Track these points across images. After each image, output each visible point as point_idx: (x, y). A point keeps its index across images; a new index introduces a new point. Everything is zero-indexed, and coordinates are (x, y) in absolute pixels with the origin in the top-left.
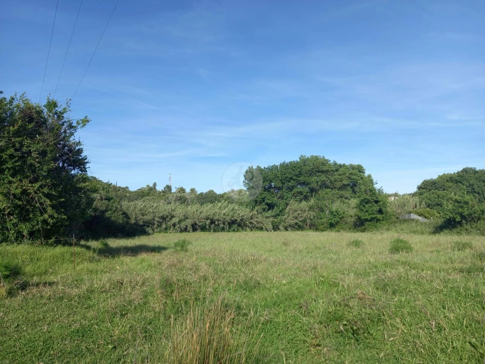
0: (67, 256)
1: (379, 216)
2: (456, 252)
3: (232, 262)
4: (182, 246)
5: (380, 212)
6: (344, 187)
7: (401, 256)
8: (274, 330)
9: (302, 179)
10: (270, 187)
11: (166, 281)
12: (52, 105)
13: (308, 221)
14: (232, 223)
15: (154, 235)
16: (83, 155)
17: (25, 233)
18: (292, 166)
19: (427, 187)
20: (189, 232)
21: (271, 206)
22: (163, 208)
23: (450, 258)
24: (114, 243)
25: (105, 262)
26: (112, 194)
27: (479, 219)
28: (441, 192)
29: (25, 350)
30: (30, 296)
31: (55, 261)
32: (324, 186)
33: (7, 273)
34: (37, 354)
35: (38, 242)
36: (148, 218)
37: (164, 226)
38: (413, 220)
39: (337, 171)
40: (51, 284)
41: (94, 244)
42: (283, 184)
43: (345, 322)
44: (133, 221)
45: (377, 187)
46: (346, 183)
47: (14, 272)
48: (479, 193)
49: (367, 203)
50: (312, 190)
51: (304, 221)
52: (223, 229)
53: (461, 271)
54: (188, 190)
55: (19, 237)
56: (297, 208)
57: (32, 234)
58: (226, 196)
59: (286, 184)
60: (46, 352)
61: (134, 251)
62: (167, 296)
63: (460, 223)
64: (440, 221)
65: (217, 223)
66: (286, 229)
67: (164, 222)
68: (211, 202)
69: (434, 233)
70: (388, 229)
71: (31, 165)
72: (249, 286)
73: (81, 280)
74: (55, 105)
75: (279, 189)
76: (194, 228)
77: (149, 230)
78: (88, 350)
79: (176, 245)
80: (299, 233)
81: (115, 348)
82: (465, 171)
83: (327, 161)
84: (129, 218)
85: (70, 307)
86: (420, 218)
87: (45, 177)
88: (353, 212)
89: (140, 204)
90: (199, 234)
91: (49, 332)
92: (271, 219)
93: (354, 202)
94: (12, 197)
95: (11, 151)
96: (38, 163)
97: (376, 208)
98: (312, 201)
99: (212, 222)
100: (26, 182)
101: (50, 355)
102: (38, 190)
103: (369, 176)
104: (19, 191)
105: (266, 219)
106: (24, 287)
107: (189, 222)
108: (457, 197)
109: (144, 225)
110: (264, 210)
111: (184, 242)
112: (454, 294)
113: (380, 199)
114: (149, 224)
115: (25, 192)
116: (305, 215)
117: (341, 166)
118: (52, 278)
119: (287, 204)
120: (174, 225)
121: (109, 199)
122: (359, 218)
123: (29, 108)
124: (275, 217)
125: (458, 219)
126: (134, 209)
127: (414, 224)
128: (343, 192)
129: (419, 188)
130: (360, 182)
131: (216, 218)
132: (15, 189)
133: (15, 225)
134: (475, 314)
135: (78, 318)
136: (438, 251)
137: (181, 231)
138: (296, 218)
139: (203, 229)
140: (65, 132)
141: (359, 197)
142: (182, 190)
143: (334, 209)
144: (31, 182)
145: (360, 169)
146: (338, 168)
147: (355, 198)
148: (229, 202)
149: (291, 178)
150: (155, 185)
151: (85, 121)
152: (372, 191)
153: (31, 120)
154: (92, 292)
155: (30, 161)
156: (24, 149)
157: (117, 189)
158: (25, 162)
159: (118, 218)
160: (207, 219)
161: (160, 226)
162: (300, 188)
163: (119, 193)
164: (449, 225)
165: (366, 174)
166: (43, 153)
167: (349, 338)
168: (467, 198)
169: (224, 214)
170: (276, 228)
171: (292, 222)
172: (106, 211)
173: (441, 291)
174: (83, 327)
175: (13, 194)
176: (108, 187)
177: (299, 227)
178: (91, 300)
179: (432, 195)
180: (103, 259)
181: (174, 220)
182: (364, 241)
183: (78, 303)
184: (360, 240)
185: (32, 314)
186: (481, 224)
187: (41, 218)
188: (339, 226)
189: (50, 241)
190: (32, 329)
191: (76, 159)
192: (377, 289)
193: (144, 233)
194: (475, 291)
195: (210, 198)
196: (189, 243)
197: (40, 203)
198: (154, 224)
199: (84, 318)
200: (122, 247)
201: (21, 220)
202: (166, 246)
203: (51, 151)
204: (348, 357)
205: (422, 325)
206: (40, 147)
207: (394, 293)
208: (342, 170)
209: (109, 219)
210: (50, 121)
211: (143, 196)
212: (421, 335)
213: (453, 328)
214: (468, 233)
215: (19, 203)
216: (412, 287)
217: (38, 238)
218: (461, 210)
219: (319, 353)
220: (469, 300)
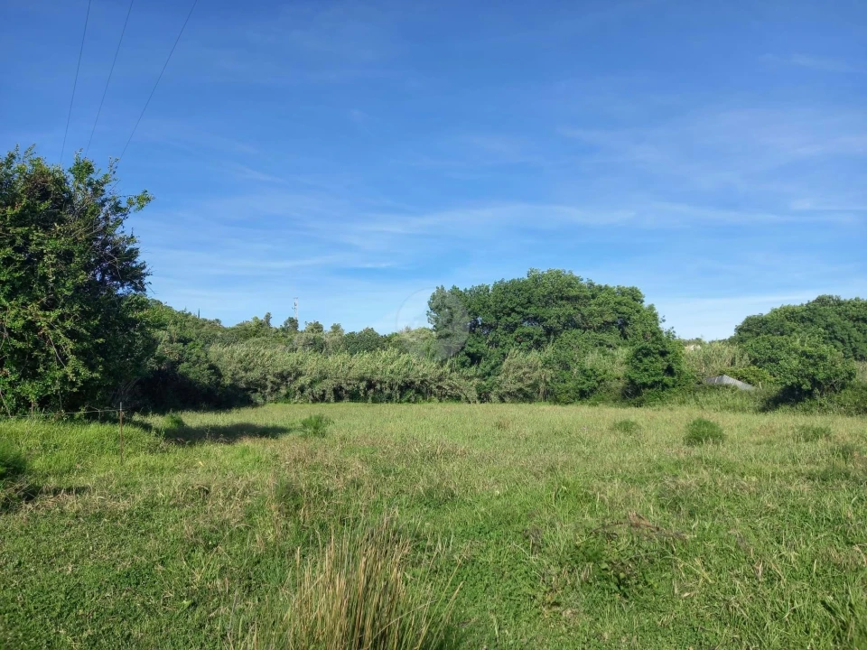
0: (110, 443)
1: (667, 379)
2: (802, 445)
3: (404, 456)
4: (316, 427)
5: (669, 371)
6: (606, 326)
7: (707, 450)
8: (478, 576)
9: (532, 310)
10: (475, 324)
12: (83, 169)
13: (542, 385)
14: (406, 387)
15: (265, 408)
16: (139, 260)
17: (33, 399)
18: (515, 288)
19: (752, 328)
20: (328, 401)
21: (475, 359)
22: (283, 359)
23: (792, 455)
24: (193, 419)
25: (177, 454)
26: (191, 332)
27: (843, 387)
28: (777, 339)
29: (32, 607)
30: (42, 512)
31: (87, 449)
32: (570, 323)
34: (55, 614)
35: (54, 415)
36: (255, 375)
37: (283, 391)
38: (727, 386)
39: (593, 297)
40: (80, 491)
41: (159, 421)
42: (498, 318)
43: (604, 565)
44: (228, 382)
45: (664, 327)
46: (610, 319)
47: (12, 469)
48: (843, 341)
49: (646, 355)
50: (549, 331)
51: (534, 386)
52: (389, 398)
53: (811, 477)
54: (327, 328)
55: (22, 407)
56: (522, 362)
57: (44, 402)
58: (396, 339)
59: (503, 320)
60: (70, 610)
61: (231, 434)
62: (288, 514)
63: (810, 394)
64: (775, 390)
65: (378, 387)
66: (502, 400)
67: (284, 384)
68: (370, 349)
69: (764, 410)
70: (682, 403)
72: (437, 499)
73: (134, 485)
74: (89, 169)
75: (491, 327)
76: (338, 395)
77: (257, 397)
78: (146, 608)
79: (305, 425)
80: (526, 407)
81: (194, 605)
82: (821, 301)
83: (577, 279)
84: (220, 376)
85: (114, 532)
86: (739, 383)
87: (69, 300)
88: (620, 370)
89: (240, 350)
90: (346, 406)
91: (76, 576)
92: (476, 381)
93: (623, 353)
94: (6, 334)
95: (8, 250)
97: (661, 364)
98: (549, 350)
99: (371, 385)
100: (33, 308)
101: (77, 617)
102: (55, 322)
103: (651, 308)
104: (20, 323)
105: (467, 381)
106: (31, 495)
107: (328, 385)
108: (805, 347)
109: (248, 389)
110: (463, 364)
111: (320, 419)
112: (797, 517)
113: (669, 348)
114: (256, 386)
115: (31, 326)
116: (536, 374)
117: (600, 289)
118: (81, 481)
119: (504, 356)
120: (302, 389)
121: (185, 341)
122: (632, 382)
123: (42, 174)
124: (483, 377)
125: (807, 386)
126: (228, 358)
127: (728, 394)
128: (604, 336)
129: (739, 330)
130: (636, 317)
131: (377, 378)
132: (13, 320)
133: (14, 384)
134: (833, 553)
135: (129, 551)
136: (770, 443)
137: (315, 400)
138: (521, 380)
139: (354, 397)
140: (106, 218)
141: (632, 344)
142: (317, 327)
143: (588, 365)
144: (44, 307)
145: (635, 296)
146: (596, 292)
147: (625, 345)
148: (401, 350)
149: (513, 310)
150: (268, 317)
151: (143, 200)
152: (656, 334)
153: (45, 195)
154: (154, 505)
155: (41, 269)
156: (32, 248)
157: (199, 323)
158: (32, 271)
159: (197, 374)
160: (362, 379)
161: (275, 390)
162: (527, 328)
163: (203, 330)
164: (791, 396)
165: (646, 305)
166: (67, 256)
167: (612, 592)
168: (824, 349)
169: (392, 372)
170: (483, 397)
171: (513, 387)
172: (179, 362)
173: (775, 512)
174: (137, 568)
175: (9, 330)
176: (183, 319)
177: (524, 396)
178: (152, 520)
179: (762, 343)
180: (173, 447)
181: (303, 380)
182: (640, 423)
183: (129, 525)
184: (626, 423)
185: (45, 544)
186: (847, 396)
187: (59, 374)
188: (597, 395)
189: (77, 415)
190: (46, 571)
191: (126, 268)
192: (662, 506)
193: (249, 403)
194: (833, 512)
195: (368, 342)
196: (328, 422)
197: (58, 347)
198: (265, 387)
199: (140, 551)
200: (208, 426)
201: (24, 376)
202: (289, 427)
203: (81, 252)
204: (608, 625)
205: (740, 572)
206: (62, 244)
207: (691, 515)
208: (602, 296)
209: (184, 376)
210: (80, 197)
211: (246, 337)
212: (738, 588)
213: (794, 577)
214: (824, 410)
215: (20, 345)
216: (723, 504)
217: (55, 409)
218: (811, 370)
219: (557, 617)
220: (822, 528)
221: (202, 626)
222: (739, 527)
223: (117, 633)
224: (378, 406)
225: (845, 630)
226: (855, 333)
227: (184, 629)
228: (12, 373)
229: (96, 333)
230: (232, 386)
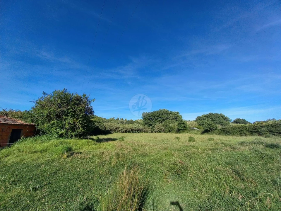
0: (86, 143)
1: (184, 128)
2: (209, 141)
3: (138, 145)
4: (122, 139)
5: (185, 127)
6: (173, 119)
7: (192, 143)
8: (152, 172)
9: (160, 116)
10: (150, 119)
11: (117, 154)
12: (85, 95)
13: (162, 130)
14: (138, 130)
15: (113, 134)
16: (93, 110)
17: (74, 135)
18: (157, 112)
19: (198, 119)
20: (124, 133)
21: (151, 125)
22: (116, 125)
23: (207, 144)
24: (101, 137)
25: (98, 145)
26: (101, 121)
27: (215, 130)
28: (203, 121)
29: (72, 178)
30: (74, 158)
31: (83, 144)
32: (167, 118)
33: (67, 150)
34: (75, 179)
35: (77, 138)
36: (111, 128)
37: (117, 131)
38: (195, 130)
39: (171, 114)
40: (81, 153)
41: (95, 137)
42: (154, 118)
43: (175, 171)
44: (107, 129)
45: (183, 119)
46: (174, 117)
47: (69, 149)
48: (215, 121)
49: (180, 124)
50: (163, 120)
51: (161, 130)
52: (135, 132)
53: (211, 149)
54: (124, 119)
55: (72, 137)
56: (159, 125)
57: (76, 136)
58: (136, 121)
59: (155, 118)
60: (78, 179)
61: (107, 140)
62: (117, 159)
63: (210, 131)
64: (203, 130)
65: (133, 130)
66: (155, 132)
67: (117, 130)
68: (132, 123)
69: (202, 134)
70: (187, 133)
71: (77, 114)
72: (144, 155)
73: (90, 152)
74: (86, 96)
75: (153, 119)
76: (126, 132)
77: (112, 132)
78: (92, 178)
79: (120, 138)
80: (160, 134)
81: (100, 178)
82: (210, 114)
83: (168, 111)
84: (106, 128)
85: (87, 162)
86: (197, 129)
87: (81, 118)
88: (176, 127)
89: (109, 124)
90: (127, 134)
91: (80, 171)
92: (151, 129)
93: (176, 123)
94: (70, 124)
95: (71, 110)
96: (79, 113)
97: (183, 126)
98: (163, 123)
99: (132, 130)
100: (75, 119)
101: (79, 180)
102: (78, 122)
103: (181, 115)
104: (72, 122)
105: (149, 129)
106: (72, 154)
107: (124, 130)
108: (208, 123)
109: (110, 131)
110: (148, 126)
111: (123, 137)
112: (209, 159)
113: (184, 123)
114: (112, 130)
115: (74, 123)
116: (161, 128)
117: (172, 112)
118: (81, 151)
119: (156, 124)
120: (120, 131)
121: (100, 122)
122: (178, 129)
123: (78, 97)
124: (152, 128)
125: (209, 130)
126: (107, 125)
127: (195, 131)
128: (173, 120)
129: (196, 119)
130: (178, 117)
131: (133, 129)
132: (71, 122)
133: (70, 133)
134: (217, 167)
135: (89, 166)
136: (203, 141)
137: (122, 133)
138: (158, 129)
139: (129, 132)
140: (88, 103)
141: (178, 122)
142: (122, 119)
143: (170, 126)
144: (76, 119)
145: (178, 113)
146: (171, 113)
147: (177, 122)
148: (137, 124)
149: (157, 116)
150: (114, 117)
151: (94, 100)
152: (182, 120)
153: (78, 100)
154: (94, 156)
155: (77, 113)
156: (75, 109)
157: (102, 119)
158: (75, 113)
159: (102, 128)
160: (130, 129)
161: (115, 131)
162: (159, 119)
163: (103, 120)
164: (206, 131)
165: (180, 115)
166: (81, 110)
167: (177, 176)
168: (211, 123)
169: (136, 127)
170: (152, 132)
171: (157, 130)
172: (99, 126)
173: (205, 158)
174: (90, 170)
175: (70, 123)
176: (100, 118)
177: (159, 132)
178: (93, 159)
179: (200, 121)
180: (97, 143)
181: (120, 129)
182: (180, 137)
183: (89, 160)
184: (178, 137)
185: (74, 164)
186: (216, 131)
187: (78, 131)
188: (172, 131)
189: (81, 138)
190: (74, 170)
191: (90, 111)
192: (185, 157)
193: (110, 133)
194: (216, 158)
195: (131, 122)
196: (125, 138)
197: (78, 126)
198: (113, 130)
199: (91, 166)
200: (103, 139)
201: (72, 131)
202: (117, 138)
203: (83, 109)
204: (176, 183)
205: (200, 171)
206: (80, 108)
207: (190, 158)
208: (172, 113)
209: (100, 128)
210: (84, 100)
211: (110, 121)
212: (200, 175)
213: (210, 172)
214: (212, 134)
215: (72, 126)
216: (196, 156)
217: (77, 137)
218: (209, 127)
219: (167, 181)
220: (214, 161)
221: (102, 182)
222: (199, 161)
223: (86, 183)
224: (133, 134)
225: (220, 183)
226: (216, 119)
227: (98, 183)
228: (71, 131)
229: (85, 123)
230: (108, 130)
